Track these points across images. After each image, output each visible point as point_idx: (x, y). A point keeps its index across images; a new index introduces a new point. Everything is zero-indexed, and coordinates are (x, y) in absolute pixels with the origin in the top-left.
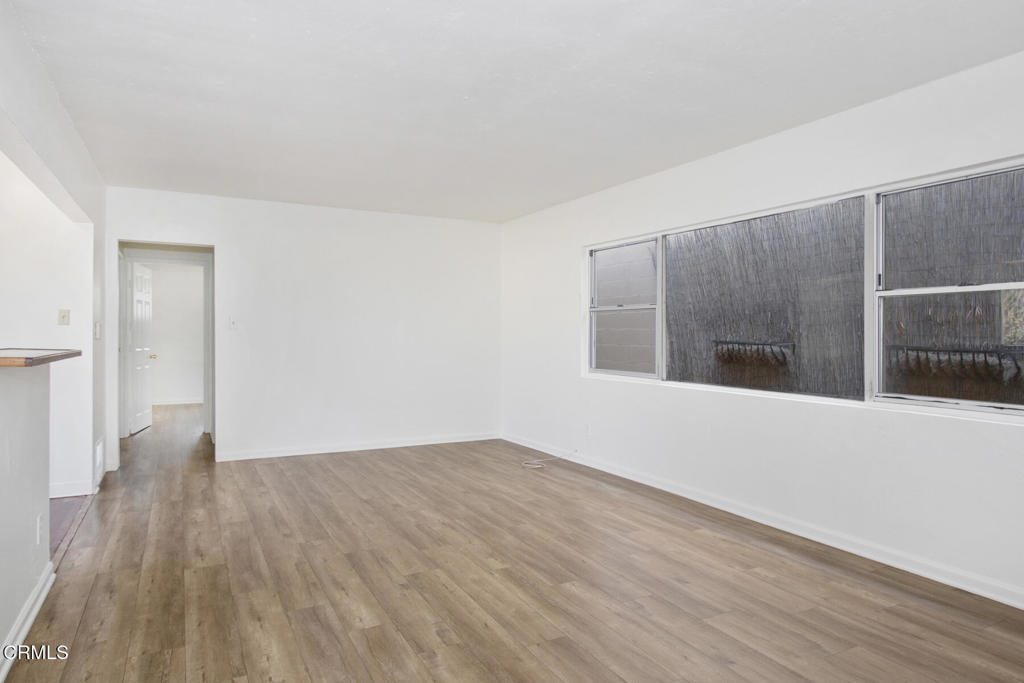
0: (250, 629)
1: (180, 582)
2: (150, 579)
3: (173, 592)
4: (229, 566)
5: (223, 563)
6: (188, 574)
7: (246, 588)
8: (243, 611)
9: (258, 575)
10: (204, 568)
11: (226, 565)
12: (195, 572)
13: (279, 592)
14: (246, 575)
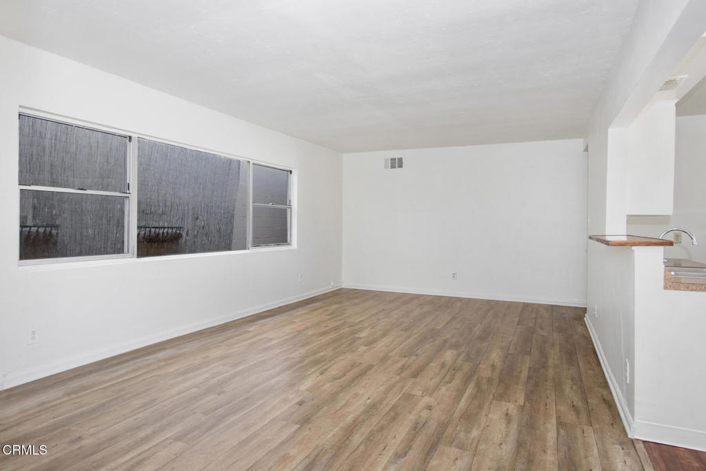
0: (499, 363)
1: (527, 398)
2: (548, 407)
3: (532, 392)
4: (492, 397)
5: (494, 401)
6: (521, 403)
7: (490, 380)
8: (498, 371)
9: (478, 385)
10: (509, 402)
11: (493, 399)
12: (516, 401)
13: (475, 372)
14: (484, 387)
